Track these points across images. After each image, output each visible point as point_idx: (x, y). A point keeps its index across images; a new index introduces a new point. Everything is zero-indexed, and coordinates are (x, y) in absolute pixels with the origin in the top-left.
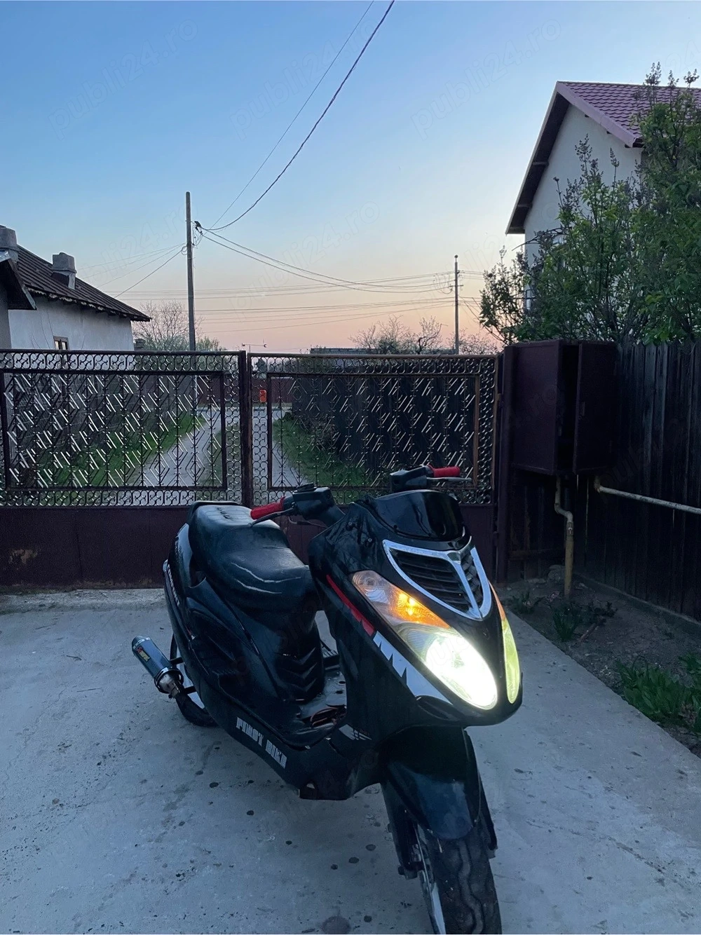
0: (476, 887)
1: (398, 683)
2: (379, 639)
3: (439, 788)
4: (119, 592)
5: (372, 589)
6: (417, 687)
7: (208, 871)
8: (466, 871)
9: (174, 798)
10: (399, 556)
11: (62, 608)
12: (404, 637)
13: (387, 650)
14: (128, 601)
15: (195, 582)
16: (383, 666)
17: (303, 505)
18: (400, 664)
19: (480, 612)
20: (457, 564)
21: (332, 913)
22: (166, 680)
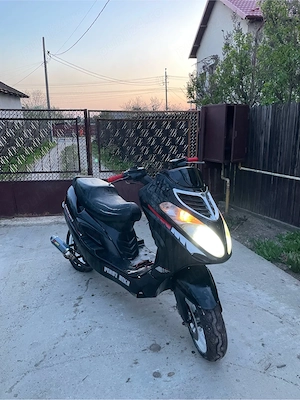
0: (219, 328)
1: (183, 249)
2: (173, 230)
3: (201, 289)
4: (34, 219)
5: (169, 209)
6: (192, 250)
7: (97, 329)
8: (215, 321)
9: (77, 302)
10: (180, 195)
11: (10, 226)
12: (185, 229)
13: (177, 235)
14: (39, 222)
15: (79, 211)
16: (175, 241)
17: (133, 175)
18: (183, 241)
19: (215, 217)
20: (205, 198)
21: (153, 342)
22: (68, 253)
